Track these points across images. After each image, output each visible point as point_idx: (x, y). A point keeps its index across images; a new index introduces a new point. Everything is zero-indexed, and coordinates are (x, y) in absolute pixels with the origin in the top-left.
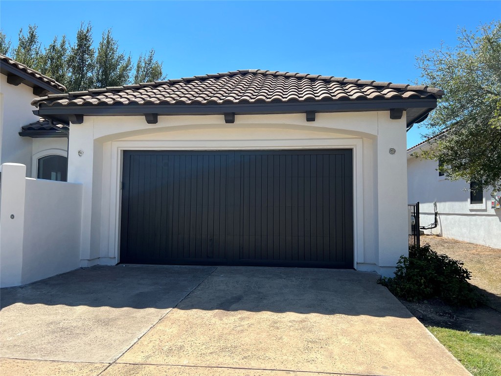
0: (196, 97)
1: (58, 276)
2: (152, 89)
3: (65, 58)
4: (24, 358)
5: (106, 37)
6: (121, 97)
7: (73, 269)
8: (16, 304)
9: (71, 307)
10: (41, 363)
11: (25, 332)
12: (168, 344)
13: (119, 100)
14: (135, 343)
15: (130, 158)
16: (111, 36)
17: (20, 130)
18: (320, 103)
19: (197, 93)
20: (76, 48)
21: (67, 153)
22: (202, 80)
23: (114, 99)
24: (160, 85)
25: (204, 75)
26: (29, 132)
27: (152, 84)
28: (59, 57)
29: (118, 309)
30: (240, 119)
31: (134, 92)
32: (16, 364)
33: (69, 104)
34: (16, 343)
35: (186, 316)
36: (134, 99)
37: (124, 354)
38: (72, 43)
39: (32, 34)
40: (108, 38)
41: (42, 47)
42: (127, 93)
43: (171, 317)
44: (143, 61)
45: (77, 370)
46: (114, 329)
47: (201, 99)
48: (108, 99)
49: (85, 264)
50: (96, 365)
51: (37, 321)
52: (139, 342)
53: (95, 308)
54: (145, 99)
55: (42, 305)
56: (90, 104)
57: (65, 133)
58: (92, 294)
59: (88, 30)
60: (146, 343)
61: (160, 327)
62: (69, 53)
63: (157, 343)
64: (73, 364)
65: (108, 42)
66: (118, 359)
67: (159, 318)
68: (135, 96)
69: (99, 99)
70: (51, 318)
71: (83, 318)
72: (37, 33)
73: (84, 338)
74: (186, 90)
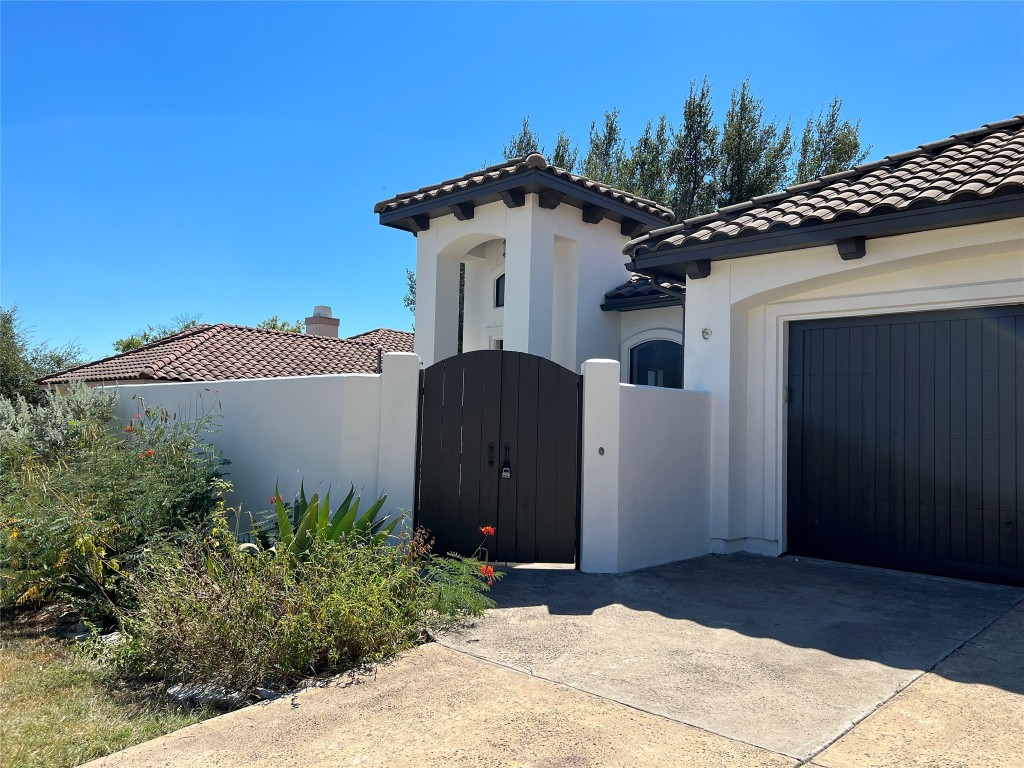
0: (963, 183)
1: (676, 564)
2: (849, 185)
3: (664, 158)
4: (641, 707)
5: (738, 98)
6: (784, 213)
7: (700, 555)
8: (614, 605)
9: (707, 628)
10: (670, 723)
11: (635, 660)
12: (925, 752)
13: (781, 219)
14: (847, 731)
15: (803, 336)
16: (749, 94)
17: (601, 300)
19: (963, 173)
20: (683, 133)
21: (681, 335)
22: (973, 139)
23: (769, 220)
24: (867, 171)
25: (978, 128)
26: (618, 301)
27: (847, 174)
28: (655, 158)
29: (797, 649)
31: (809, 197)
32: (629, 716)
33: (686, 243)
34: (624, 677)
35: (963, 696)
36: (811, 213)
37: (825, 748)
38: (677, 127)
39: (611, 128)
40: (743, 99)
41: (627, 147)
42: (795, 203)
43: (923, 691)
44: (816, 128)
45: (737, 756)
46: (796, 690)
47: (979, 185)
48: (758, 221)
49: (720, 548)
50: (772, 756)
51: (653, 643)
52: (856, 730)
53: (752, 638)
54: (837, 208)
55: (657, 614)
56: (724, 236)
57: (677, 298)
58: (741, 608)
59: (703, 95)
60: (872, 737)
61: (899, 708)
62: (671, 146)
63: (900, 743)
64: (727, 741)
65: (744, 108)
66: (816, 755)
67: (895, 687)
68: (813, 207)
69: (740, 225)
70: (675, 643)
71: (731, 653)
72: (619, 125)
73: (740, 695)
74: (935, 172)
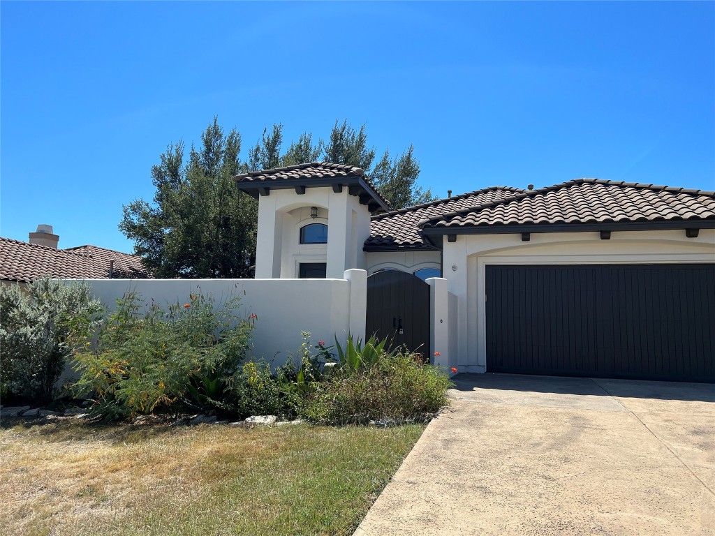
15: (493, 272)
18: (706, 221)
30: (615, 235)
39: (277, 134)
72: (283, 133)
